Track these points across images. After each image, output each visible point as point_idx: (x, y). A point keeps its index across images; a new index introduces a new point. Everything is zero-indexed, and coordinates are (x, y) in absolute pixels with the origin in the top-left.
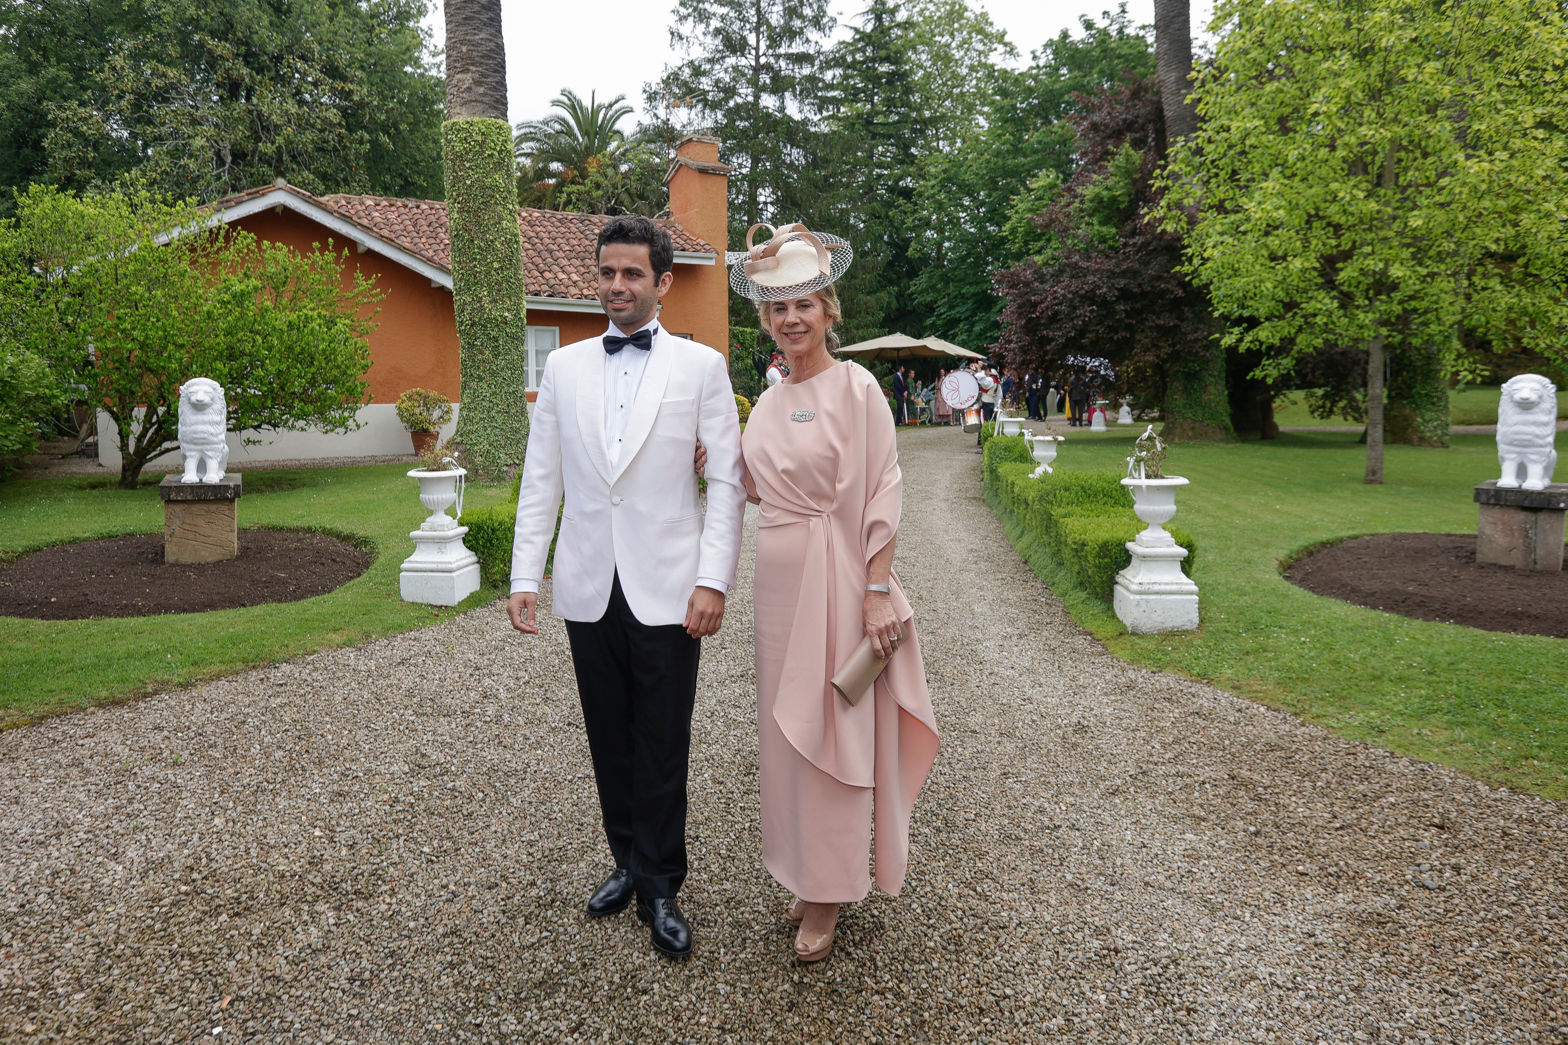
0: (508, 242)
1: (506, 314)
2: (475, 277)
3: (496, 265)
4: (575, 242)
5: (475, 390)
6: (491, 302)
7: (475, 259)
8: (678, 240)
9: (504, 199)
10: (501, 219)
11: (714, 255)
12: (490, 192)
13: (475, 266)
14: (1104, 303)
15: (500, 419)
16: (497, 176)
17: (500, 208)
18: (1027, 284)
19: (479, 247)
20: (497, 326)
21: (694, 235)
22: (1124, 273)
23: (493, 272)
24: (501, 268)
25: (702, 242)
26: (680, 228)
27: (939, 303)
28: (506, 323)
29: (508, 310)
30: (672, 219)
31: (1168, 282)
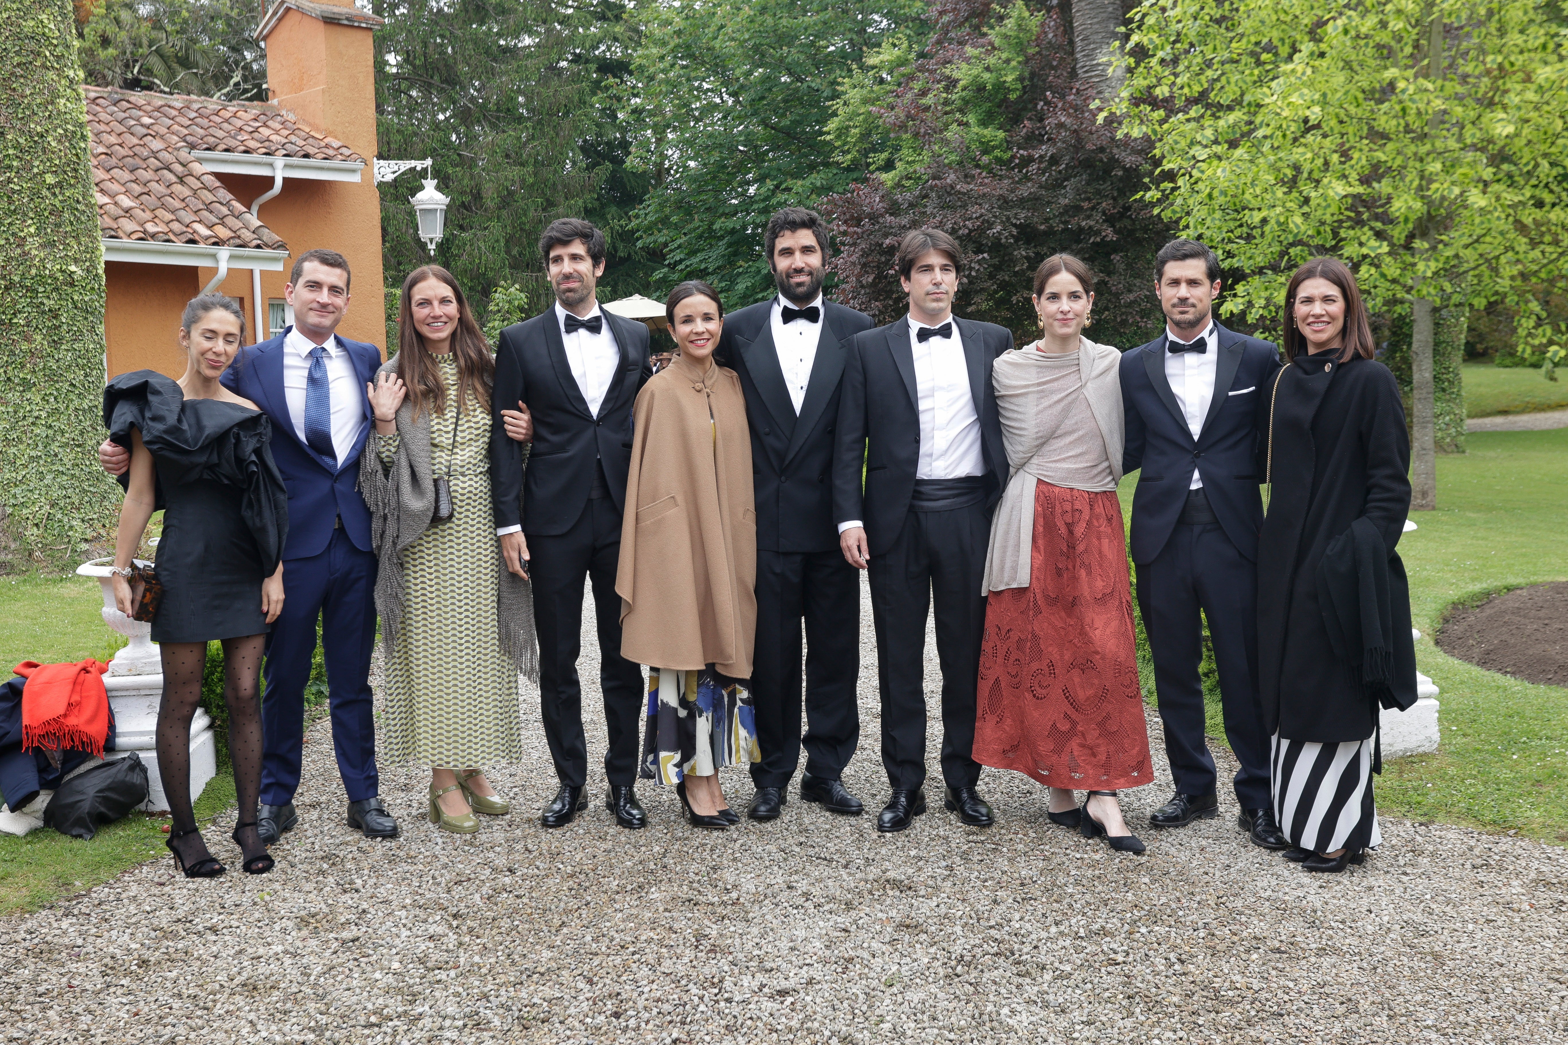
0: (69, 137)
1: (73, 268)
2: (10, 201)
3: (50, 179)
4: (113, 139)
5: (17, 407)
6: (43, 246)
7: (10, 167)
8: (293, 138)
9: (58, 58)
10: (55, 95)
11: (359, 165)
12: (33, 45)
13: (9, 181)
14: (996, 247)
15: (68, 457)
16: (44, 17)
17: (51, 75)
18: (874, 218)
19: (17, 146)
20: (56, 289)
21: (318, 130)
22: (1022, 202)
23: (45, 192)
24: (59, 184)
25: (336, 144)
26: (291, 117)
27: (672, 246)
28: (72, 285)
29: (76, 261)
30: (274, 102)
31: (1089, 217)
